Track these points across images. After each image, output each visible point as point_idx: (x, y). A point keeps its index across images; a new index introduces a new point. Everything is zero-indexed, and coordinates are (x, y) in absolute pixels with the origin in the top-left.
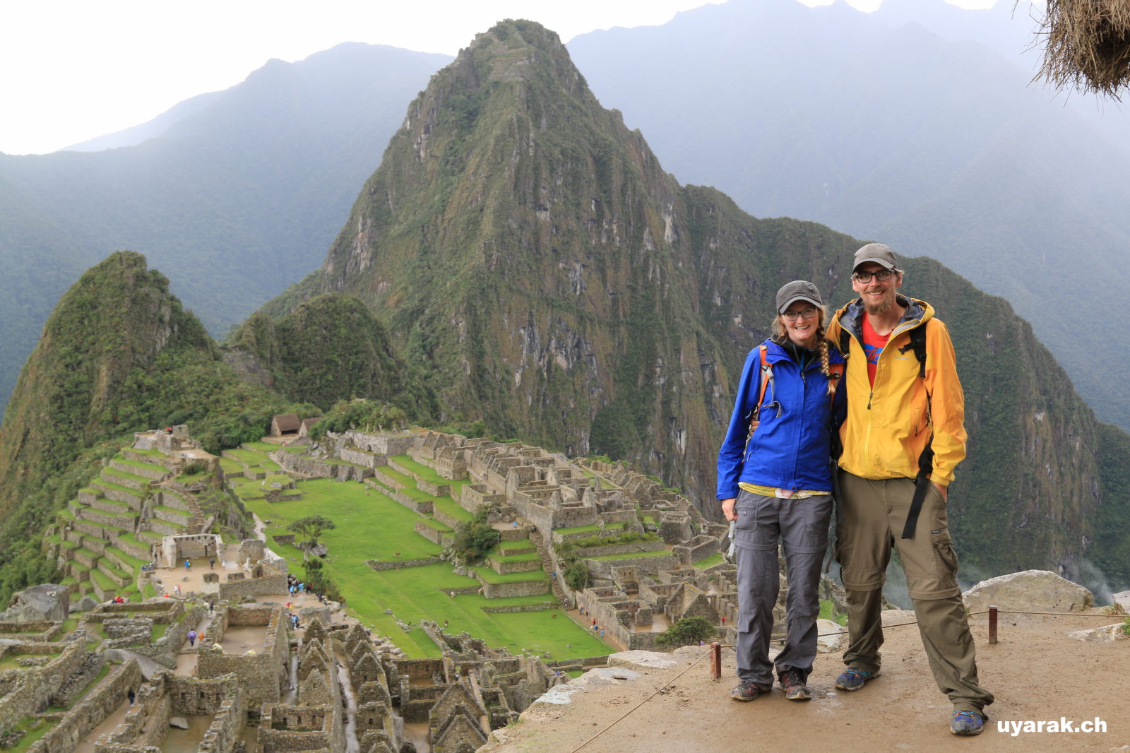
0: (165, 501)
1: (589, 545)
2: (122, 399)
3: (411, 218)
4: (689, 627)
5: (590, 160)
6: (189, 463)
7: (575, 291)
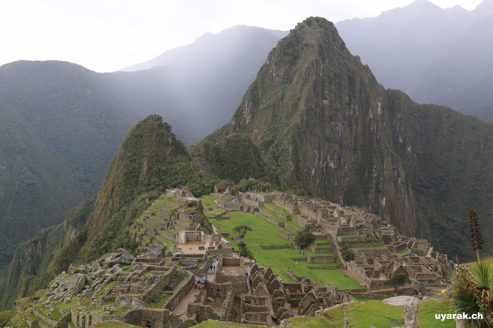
0: (180, 217)
1: (353, 243)
2: (152, 175)
3: (269, 102)
4: (398, 277)
5: (346, 78)
6: (190, 202)
7: (339, 134)
